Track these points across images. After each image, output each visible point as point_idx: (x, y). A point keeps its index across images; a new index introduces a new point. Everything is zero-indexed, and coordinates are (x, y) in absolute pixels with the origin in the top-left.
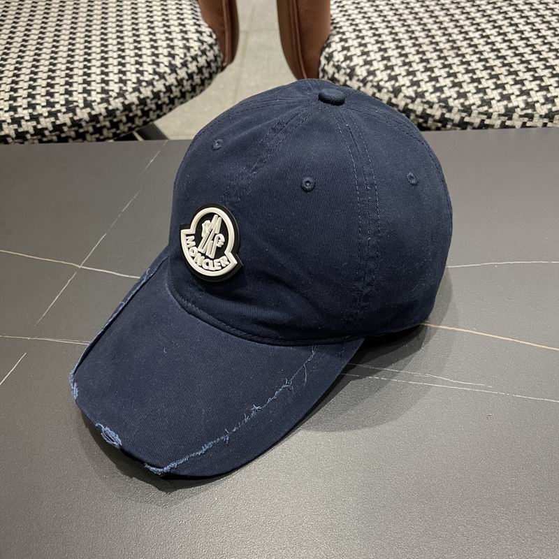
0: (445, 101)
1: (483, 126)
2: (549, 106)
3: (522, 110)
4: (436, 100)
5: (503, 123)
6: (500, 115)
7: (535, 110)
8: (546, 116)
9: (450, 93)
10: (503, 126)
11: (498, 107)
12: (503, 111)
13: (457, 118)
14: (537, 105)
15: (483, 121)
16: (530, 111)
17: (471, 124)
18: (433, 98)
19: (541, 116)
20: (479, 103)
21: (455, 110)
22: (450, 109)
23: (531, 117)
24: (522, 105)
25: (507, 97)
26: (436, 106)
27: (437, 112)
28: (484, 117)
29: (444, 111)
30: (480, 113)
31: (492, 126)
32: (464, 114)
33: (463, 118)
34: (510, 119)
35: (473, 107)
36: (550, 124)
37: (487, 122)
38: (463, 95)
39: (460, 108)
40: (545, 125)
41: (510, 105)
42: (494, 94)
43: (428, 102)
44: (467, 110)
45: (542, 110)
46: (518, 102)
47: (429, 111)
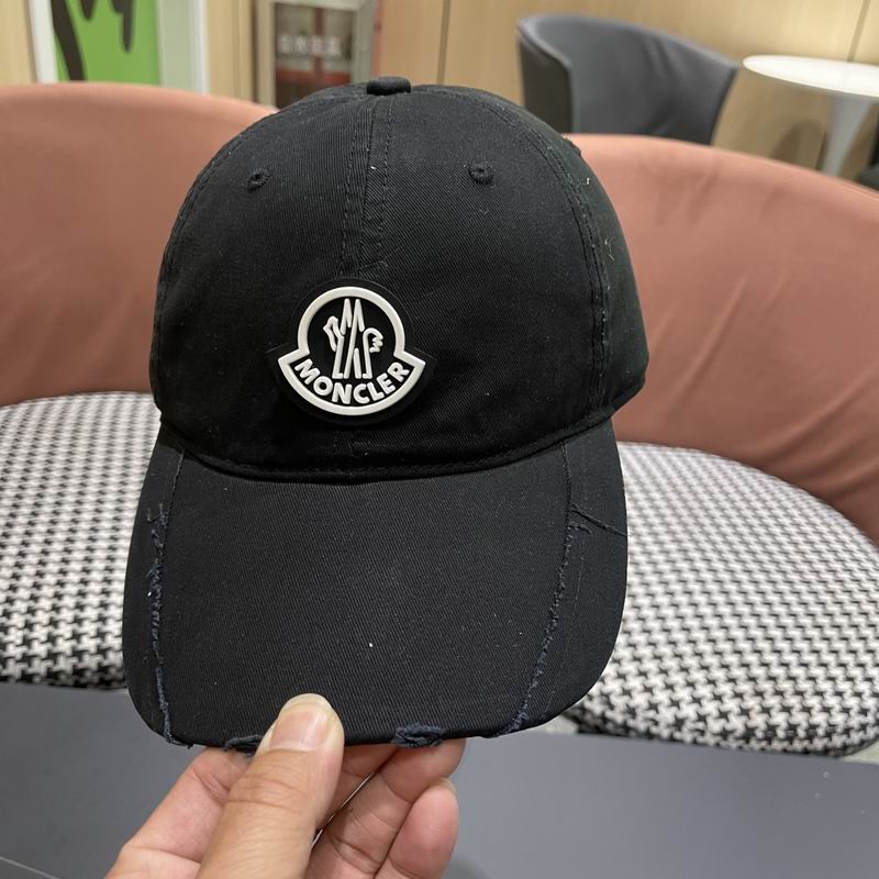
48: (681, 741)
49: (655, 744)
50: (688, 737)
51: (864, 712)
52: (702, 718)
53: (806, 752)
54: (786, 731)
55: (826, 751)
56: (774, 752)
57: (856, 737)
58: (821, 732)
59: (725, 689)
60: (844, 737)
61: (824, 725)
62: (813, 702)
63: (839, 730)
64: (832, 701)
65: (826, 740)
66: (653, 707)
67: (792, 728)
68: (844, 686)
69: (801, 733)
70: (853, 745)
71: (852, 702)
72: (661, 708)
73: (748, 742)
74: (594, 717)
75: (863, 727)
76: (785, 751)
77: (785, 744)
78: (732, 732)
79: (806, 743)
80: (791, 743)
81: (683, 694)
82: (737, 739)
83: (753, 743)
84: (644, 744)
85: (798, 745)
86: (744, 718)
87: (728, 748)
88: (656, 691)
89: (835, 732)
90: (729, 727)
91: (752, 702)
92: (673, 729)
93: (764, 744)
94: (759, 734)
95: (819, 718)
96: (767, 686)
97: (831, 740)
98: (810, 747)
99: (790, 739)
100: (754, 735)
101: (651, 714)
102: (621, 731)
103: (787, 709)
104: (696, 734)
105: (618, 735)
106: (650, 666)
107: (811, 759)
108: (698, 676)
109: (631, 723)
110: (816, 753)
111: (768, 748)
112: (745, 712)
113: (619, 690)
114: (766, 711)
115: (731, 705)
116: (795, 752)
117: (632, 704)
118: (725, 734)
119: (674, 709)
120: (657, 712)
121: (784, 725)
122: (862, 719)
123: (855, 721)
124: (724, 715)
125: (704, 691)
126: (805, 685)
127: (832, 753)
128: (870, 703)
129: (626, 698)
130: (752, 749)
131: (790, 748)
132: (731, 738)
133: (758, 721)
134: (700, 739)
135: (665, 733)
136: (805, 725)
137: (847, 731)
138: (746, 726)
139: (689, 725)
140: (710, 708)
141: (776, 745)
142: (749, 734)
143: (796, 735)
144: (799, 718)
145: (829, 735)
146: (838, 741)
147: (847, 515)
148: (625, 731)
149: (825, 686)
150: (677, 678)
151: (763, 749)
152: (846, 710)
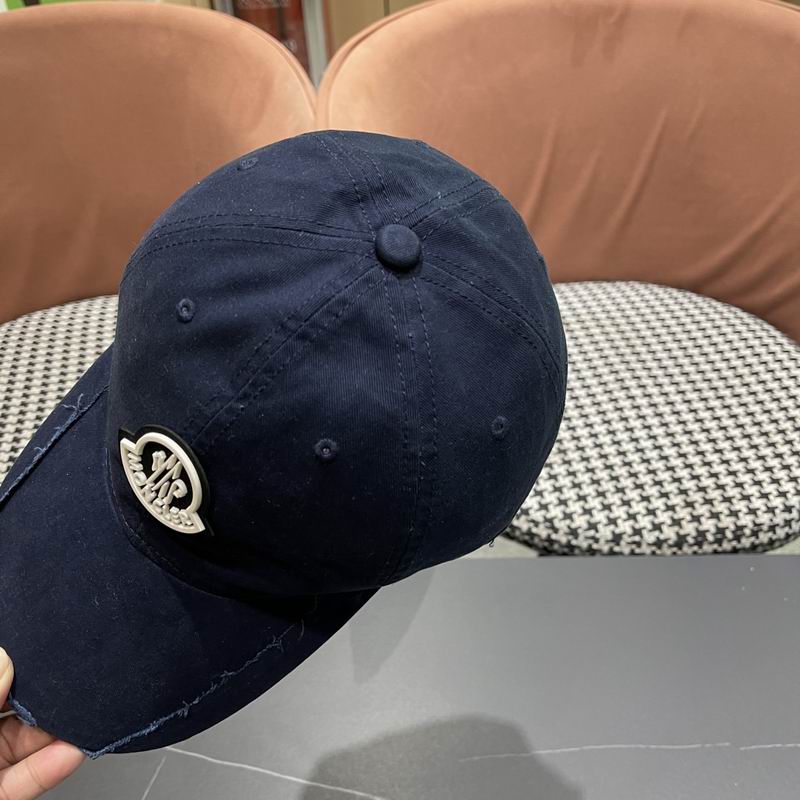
0: (550, 521)
1: (591, 552)
2: (657, 533)
3: (630, 536)
4: (541, 519)
5: (611, 549)
6: (607, 542)
7: (642, 537)
8: (654, 544)
9: (556, 512)
10: (612, 553)
11: (605, 532)
12: (610, 536)
13: (564, 540)
14: (644, 532)
15: (590, 546)
16: (637, 538)
17: (578, 547)
18: (538, 516)
19: (649, 545)
20: (585, 526)
21: (561, 532)
22: (556, 531)
23: (638, 544)
24: (629, 531)
25: (613, 521)
26: (541, 526)
27: (543, 532)
28: (591, 541)
29: (550, 531)
30: (587, 538)
31: (599, 551)
32: (571, 537)
33: (569, 542)
34: (618, 544)
35: (580, 531)
36: (658, 552)
37: (595, 546)
38: (568, 516)
39: (567, 530)
40: (654, 553)
41: (617, 531)
42: (600, 517)
43: (533, 521)
44: (574, 532)
45: (650, 537)
46: (625, 527)
47: (534, 530)
48: (621, 553)
49: (598, 558)
50: (627, 550)
51: (788, 509)
52: (637, 532)
53: (735, 551)
54: (714, 534)
55: (754, 547)
56: (705, 554)
57: (781, 533)
58: (747, 532)
59: (658, 503)
60: (770, 534)
61: (751, 525)
62: (740, 506)
63: (765, 528)
64: (758, 503)
65: (753, 539)
66: (593, 526)
67: (721, 531)
68: (770, 488)
69: (729, 535)
70: (779, 540)
71: (777, 502)
72: (600, 527)
73: (680, 548)
74: (542, 540)
75: (788, 523)
76: (715, 552)
77: (715, 546)
78: (666, 540)
79: (734, 543)
80: (720, 545)
81: (620, 512)
82: (670, 546)
83: (685, 548)
84: (589, 560)
85: (727, 546)
86: (676, 528)
87: (662, 555)
88: (594, 512)
89: (761, 530)
90: (662, 537)
91: (683, 513)
92: (612, 544)
93: (695, 548)
94: (691, 540)
95: (746, 520)
96: (697, 497)
97: (757, 538)
98: (739, 546)
99: (719, 542)
100: (686, 542)
101: (592, 533)
102: (566, 550)
103: (715, 516)
104: (634, 546)
105: (564, 554)
106: (588, 490)
107: (741, 556)
108: (633, 495)
109: (574, 542)
110: (745, 550)
111: (700, 551)
112: (676, 522)
113: (561, 516)
114: (696, 519)
115: (664, 517)
116: (725, 552)
117: (573, 526)
118: (659, 543)
119: (612, 527)
120: (597, 531)
121: (713, 530)
122: (787, 516)
123: (780, 518)
124: (657, 527)
125: (638, 507)
126: (732, 492)
127: (760, 549)
128: (793, 500)
129: (568, 522)
130: (686, 554)
131: (720, 549)
132: (665, 546)
133: (689, 529)
134: (637, 551)
135: (606, 548)
136: (732, 527)
137: (772, 528)
138: (678, 534)
139: (626, 539)
140: (644, 522)
141: (707, 548)
142: (681, 541)
143: (725, 537)
144: (727, 522)
145: (755, 534)
146: (764, 538)
147: (778, 327)
148: (570, 550)
149: (752, 490)
150: (614, 499)
151: (695, 553)
152: (771, 510)
